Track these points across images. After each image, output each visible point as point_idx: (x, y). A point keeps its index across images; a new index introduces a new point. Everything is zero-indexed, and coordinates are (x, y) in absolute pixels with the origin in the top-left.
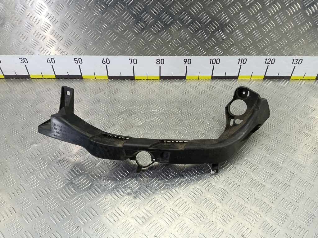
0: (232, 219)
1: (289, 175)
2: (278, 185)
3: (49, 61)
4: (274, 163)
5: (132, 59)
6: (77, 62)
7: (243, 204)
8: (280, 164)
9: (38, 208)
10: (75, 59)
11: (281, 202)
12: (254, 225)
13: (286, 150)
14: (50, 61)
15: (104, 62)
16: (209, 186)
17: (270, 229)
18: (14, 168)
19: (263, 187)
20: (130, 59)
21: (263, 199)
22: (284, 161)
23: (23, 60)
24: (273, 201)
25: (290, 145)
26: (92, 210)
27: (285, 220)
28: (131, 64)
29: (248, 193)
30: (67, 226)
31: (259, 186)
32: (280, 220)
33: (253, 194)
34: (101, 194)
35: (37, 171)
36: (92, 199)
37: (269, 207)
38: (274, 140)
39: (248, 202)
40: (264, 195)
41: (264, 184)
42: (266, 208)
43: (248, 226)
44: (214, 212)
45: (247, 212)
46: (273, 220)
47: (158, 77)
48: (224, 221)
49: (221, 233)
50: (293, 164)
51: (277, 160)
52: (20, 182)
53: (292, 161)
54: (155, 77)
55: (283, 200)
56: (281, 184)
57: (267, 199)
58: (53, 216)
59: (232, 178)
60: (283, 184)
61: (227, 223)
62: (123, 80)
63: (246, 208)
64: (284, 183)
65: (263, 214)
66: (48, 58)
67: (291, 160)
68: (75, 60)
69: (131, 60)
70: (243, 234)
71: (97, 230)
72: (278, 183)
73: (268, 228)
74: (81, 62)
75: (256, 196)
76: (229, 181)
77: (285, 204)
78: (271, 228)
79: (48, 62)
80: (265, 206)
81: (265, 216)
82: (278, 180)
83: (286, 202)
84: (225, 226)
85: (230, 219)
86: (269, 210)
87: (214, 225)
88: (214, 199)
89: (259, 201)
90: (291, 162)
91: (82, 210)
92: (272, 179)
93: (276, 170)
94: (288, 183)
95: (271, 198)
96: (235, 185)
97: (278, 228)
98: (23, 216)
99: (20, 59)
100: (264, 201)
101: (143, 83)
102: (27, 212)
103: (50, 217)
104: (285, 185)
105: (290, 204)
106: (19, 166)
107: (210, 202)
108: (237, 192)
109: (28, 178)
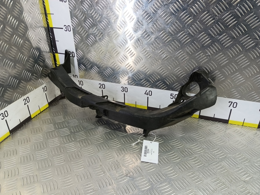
3: (146, 93)
5: (232, 102)
6: (172, 97)
10: (172, 95)
14: (147, 93)
20: (229, 102)
23: (124, 89)
28: (229, 107)
47: (256, 125)
54: (253, 124)
62: (215, 122)
66: (147, 90)
69: (230, 103)
101: (238, 129)
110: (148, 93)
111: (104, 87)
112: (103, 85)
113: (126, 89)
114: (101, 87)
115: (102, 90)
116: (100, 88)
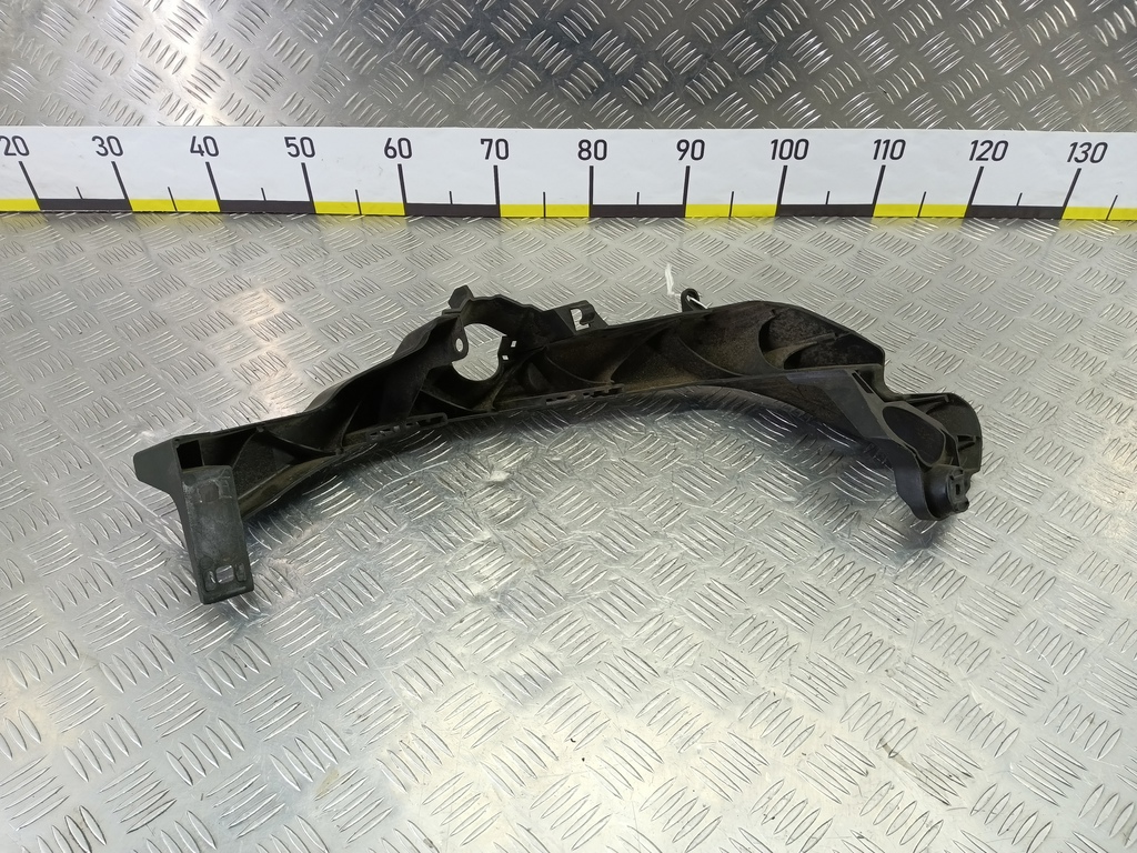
0: (844, 687)
1: (1054, 544)
2: (1013, 575)
3: (196, 148)
4: (998, 503)
5: (491, 141)
6: (294, 153)
7: (886, 639)
8: (1020, 505)
9: (155, 641)
10: (290, 142)
11: (1025, 634)
12: (923, 708)
13: (1043, 459)
14: (199, 146)
15: (391, 152)
16: (765, 576)
17: (983, 724)
18: (75, 509)
19: (959, 584)
20: (483, 141)
21: (957, 622)
22: (1037, 495)
23: (106, 145)
24: (996, 631)
25: (1058, 442)
26: (348, 649)
27: (1038, 694)
28: (487, 158)
29: (905, 601)
30: (257, 702)
31: (945, 580)
32: (1019, 693)
33: (920, 606)
34: (381, 598)
35: (153, 520)
36: (347, 614)
37: (979, 651)
38: (1001, 425)
39: (904, 631)
40: (963, 609)
41: (961, 571)
42: (969, 652)
43: (905, 710)
44: (779, 662)
45: (901, 665)
46: (992, 695)
47: (583, 207)
48: (816, 693)
49: (806, 734)
50: (1069, 508)
51: (1009, 491)
52: (96, 555)
53: (1064, 496)
54: (573, 207)
55: (1032, 626)
56: (1024, 574)
57: (974, 622)
58: (208, 665)
59: (848, 550)
60: (1032, 574)
61: (826, 701)
62: (457, 219)
63: (897, 652)
64: (1036, 570)
65: (958, 674)
66: (194, 138)
67: (1061, 491)
68: (288, 145)
69: (487, 143)
70: (886, 740)
71: (363, 717)
72: (1012, 568)
73: (977, 721)
74: (309, 152)
75: (932, 613)
76: (837, 562)
77: (1039, 640)
78: (987, 719)
79: (192, 151)
80: (963, 647)
81: (965, 679)
82: (1011, 559)
83: (1043, 635)
84: (819, 709)
85: (837, 688)
86: (980, 660)
87: (782, 706)
88: (782, 621)
89: (944, 629)
90: (1061, 499)
91: (313, 649)
92: (991, 556)
93: (1007, 527)
94: (1050, 571)
95: (987, 619)
96: (858, 575)
97: (1013, 721)
98: (103, 667)
99: (94, 139)
100: (960, 630)
101: (529, 229)
102: (119, 655)
103: (200, 673)
104: (1040, 576)
105: (1057, 640)
106: (92, 503)
107: (767, 630)
108: (864, 597)
109: (121, 544)
110: (204, 149)
111: (23, 151)
112: (18, 141)
113: (113, 141)
114: (12, 149)
115: (21, 163)
116: (7, 153)
